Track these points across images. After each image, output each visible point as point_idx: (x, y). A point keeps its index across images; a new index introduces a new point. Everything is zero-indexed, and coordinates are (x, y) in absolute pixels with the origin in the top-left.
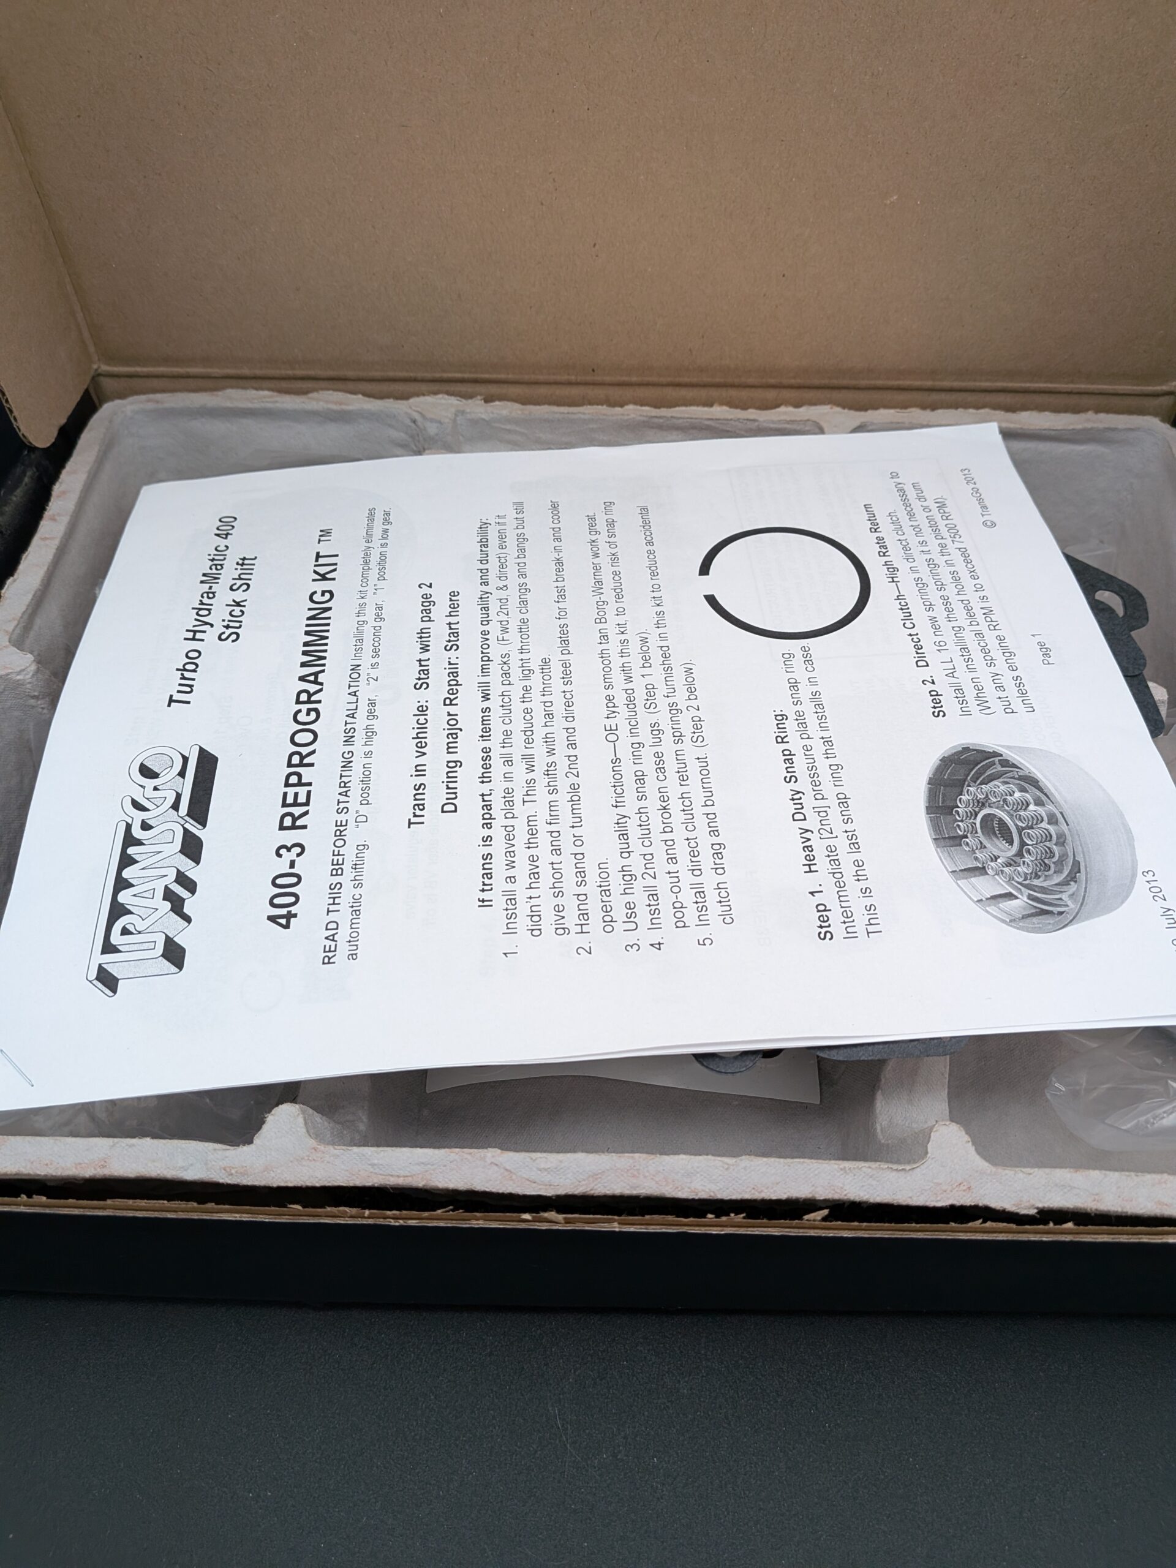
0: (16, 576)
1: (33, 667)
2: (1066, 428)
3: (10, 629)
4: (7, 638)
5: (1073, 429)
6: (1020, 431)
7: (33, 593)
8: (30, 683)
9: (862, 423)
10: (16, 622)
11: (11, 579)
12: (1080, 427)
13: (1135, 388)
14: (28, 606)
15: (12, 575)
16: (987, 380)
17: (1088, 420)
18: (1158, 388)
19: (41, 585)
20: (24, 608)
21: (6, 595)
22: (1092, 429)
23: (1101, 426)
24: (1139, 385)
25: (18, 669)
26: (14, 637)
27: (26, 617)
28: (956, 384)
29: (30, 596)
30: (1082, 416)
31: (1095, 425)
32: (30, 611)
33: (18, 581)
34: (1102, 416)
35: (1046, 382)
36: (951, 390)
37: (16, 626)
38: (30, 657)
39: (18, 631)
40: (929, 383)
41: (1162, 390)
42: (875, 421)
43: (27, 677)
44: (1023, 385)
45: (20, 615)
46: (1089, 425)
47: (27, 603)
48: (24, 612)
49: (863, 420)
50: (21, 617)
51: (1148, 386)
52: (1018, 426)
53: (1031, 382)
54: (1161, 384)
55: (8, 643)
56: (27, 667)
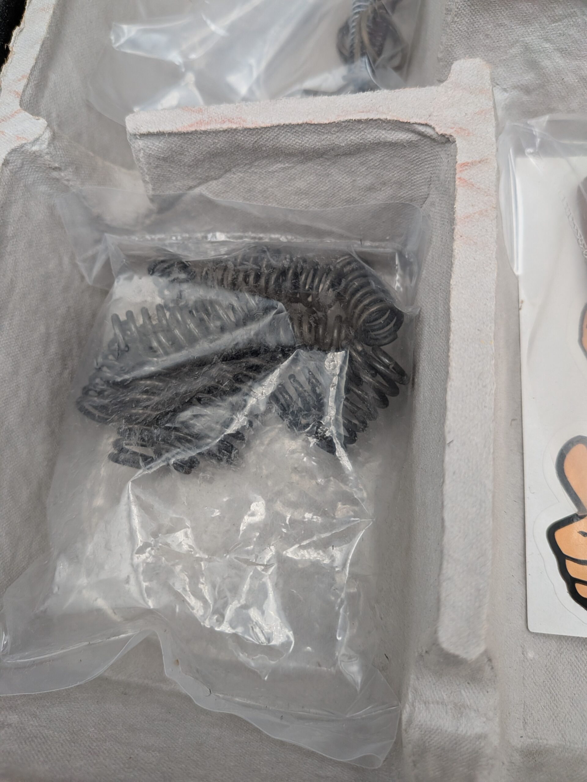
0: (22, 23)
1: (47, 135)
3: (20, 88)
4: (17, 101)
7: (40, 43)
8: (47, 154)
10: (25, 81)
11: (17, 28)
14: (37, 59)
15: (18, 24)
19: (48, 33)
20: (32, 62)
21: (14, 49)
25: (31, 139)
26: (26, 98)
27: (36, 73)
29: (38, 48)
32: (40, 65)
33: (24, 30)
37: (26, 86)
38: (42, 122)
39: (29, 91)
43: (41, 147)
45: (29, 72)
47: (35, 56)
48: (34, 67)
50: (31, 74)
55: (19, 107)
56: (41, 135)
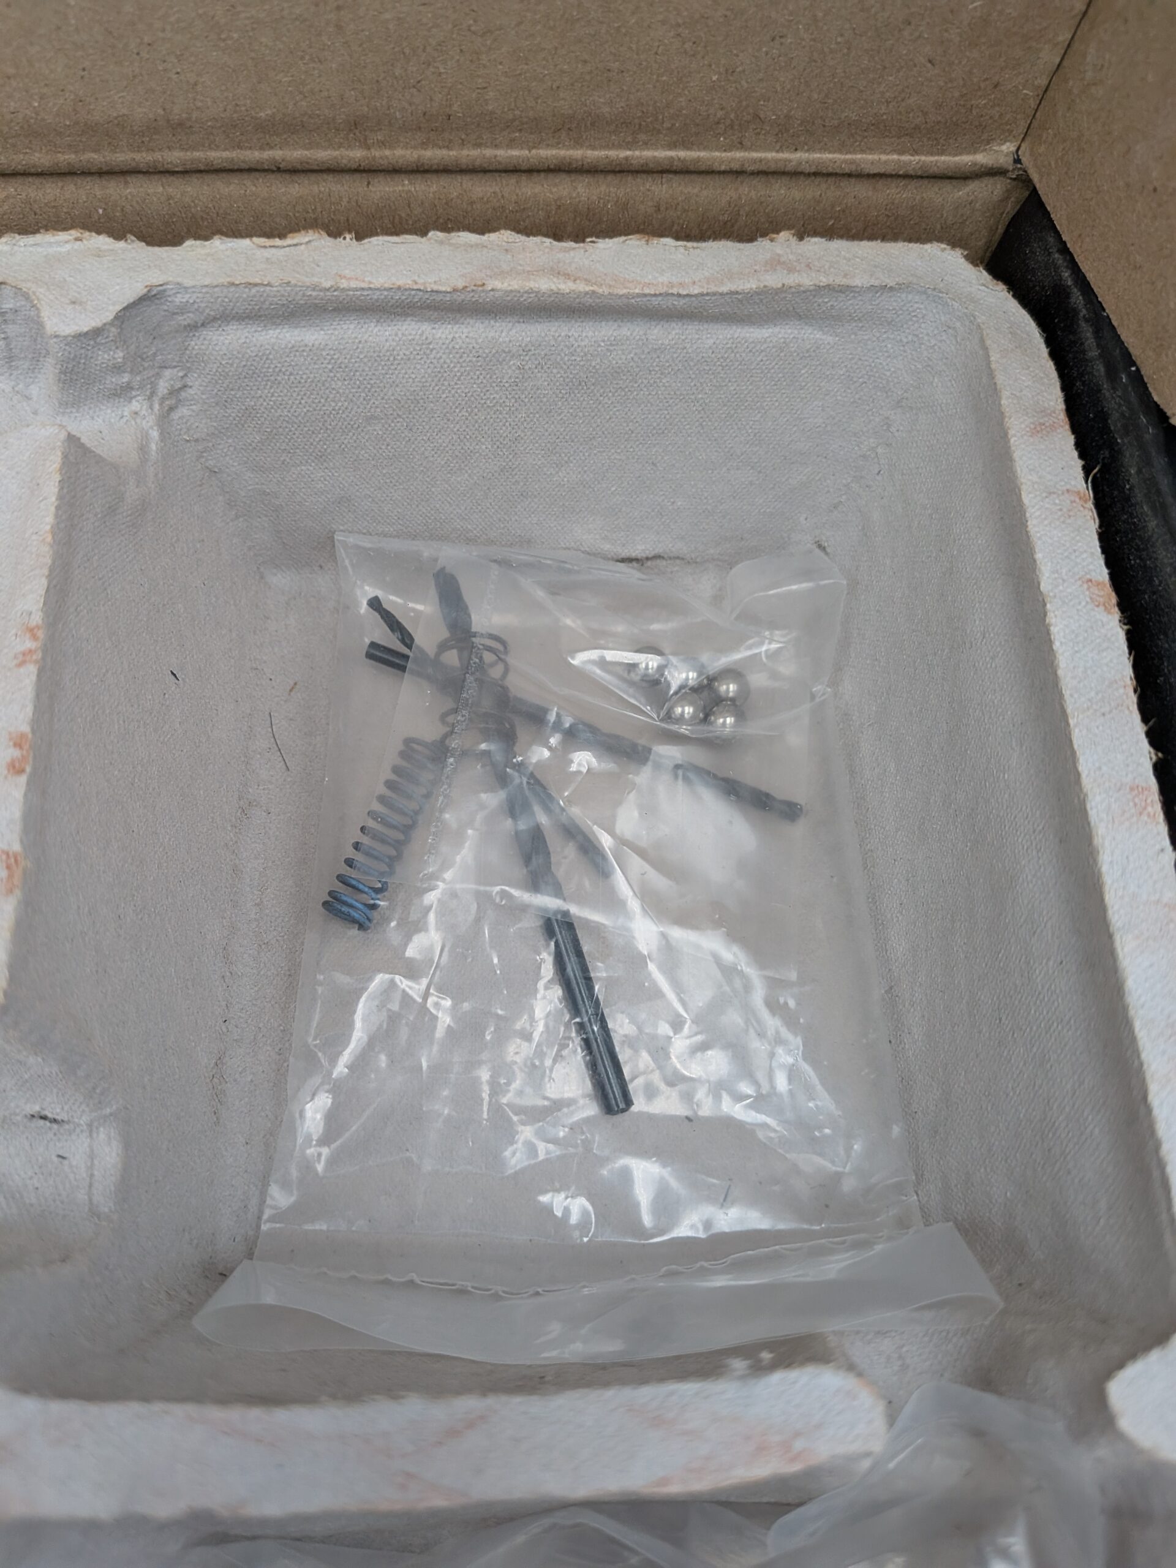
2: (713, 288)
5: (732, 293)
6: (589, 301)
9: (150, 288)
12: (750, 285)
13: (906, 158)
16: (511, 144)
17: (775, 264)
18: (965, 160)
22: (784, 289)
23: (806, 280)
24: (916, 152)
28: (432, 155)
30: (763, 249)
31: (791, 280)
34: (815, 245)
35: (672, 146)
36: (420, 170)
40: (356, 155)
41: (975, 164)
42: (188, 282)
44: (613, 154)
46: (773, 280)
49: (155, 278)
51: (942, 153)
52: (582, 287)
53: (629, 146)
54: (973, 149)
